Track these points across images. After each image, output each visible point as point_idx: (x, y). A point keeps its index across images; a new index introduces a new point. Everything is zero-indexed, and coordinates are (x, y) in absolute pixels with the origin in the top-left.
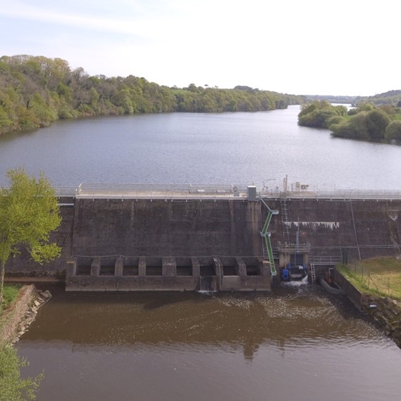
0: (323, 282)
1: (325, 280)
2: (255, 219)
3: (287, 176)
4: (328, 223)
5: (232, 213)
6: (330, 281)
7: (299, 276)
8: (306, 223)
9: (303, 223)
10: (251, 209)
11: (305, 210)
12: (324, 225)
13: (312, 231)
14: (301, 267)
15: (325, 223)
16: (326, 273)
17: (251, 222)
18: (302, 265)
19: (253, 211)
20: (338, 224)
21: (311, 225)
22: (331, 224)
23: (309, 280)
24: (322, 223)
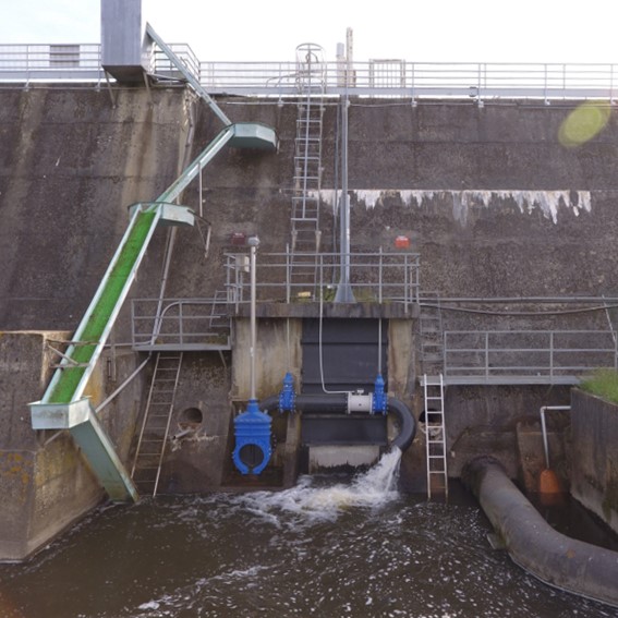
0: (501, 492)
1: (519, 483)
2: (141, 161)
3: (350, 33)
4: (533, 196)
5: (26, 138)
6: (547, 483)
7: (355, 454)
8: (418, 194)
9: (405, 194)
10: (129, 122)
11: (417, 145)
12: (510, 201)
13: (450, 225)
14: (359, 401)
15: (516, 193)
16: (523, 436)
17: (118, 179)
18: (369, 388)
19: (138, 129)
20: (585, 198)
21: (446, 203)
22: (551, 201)
23: (408, 480)
24: (503, 193)
